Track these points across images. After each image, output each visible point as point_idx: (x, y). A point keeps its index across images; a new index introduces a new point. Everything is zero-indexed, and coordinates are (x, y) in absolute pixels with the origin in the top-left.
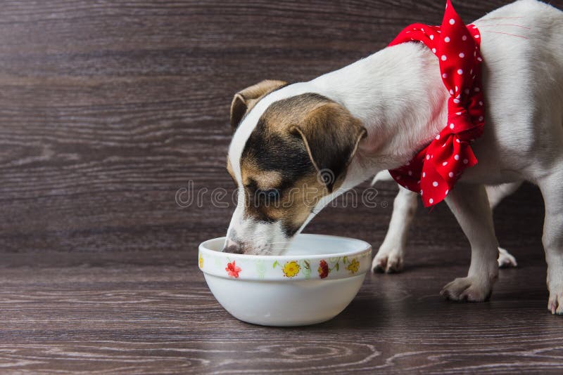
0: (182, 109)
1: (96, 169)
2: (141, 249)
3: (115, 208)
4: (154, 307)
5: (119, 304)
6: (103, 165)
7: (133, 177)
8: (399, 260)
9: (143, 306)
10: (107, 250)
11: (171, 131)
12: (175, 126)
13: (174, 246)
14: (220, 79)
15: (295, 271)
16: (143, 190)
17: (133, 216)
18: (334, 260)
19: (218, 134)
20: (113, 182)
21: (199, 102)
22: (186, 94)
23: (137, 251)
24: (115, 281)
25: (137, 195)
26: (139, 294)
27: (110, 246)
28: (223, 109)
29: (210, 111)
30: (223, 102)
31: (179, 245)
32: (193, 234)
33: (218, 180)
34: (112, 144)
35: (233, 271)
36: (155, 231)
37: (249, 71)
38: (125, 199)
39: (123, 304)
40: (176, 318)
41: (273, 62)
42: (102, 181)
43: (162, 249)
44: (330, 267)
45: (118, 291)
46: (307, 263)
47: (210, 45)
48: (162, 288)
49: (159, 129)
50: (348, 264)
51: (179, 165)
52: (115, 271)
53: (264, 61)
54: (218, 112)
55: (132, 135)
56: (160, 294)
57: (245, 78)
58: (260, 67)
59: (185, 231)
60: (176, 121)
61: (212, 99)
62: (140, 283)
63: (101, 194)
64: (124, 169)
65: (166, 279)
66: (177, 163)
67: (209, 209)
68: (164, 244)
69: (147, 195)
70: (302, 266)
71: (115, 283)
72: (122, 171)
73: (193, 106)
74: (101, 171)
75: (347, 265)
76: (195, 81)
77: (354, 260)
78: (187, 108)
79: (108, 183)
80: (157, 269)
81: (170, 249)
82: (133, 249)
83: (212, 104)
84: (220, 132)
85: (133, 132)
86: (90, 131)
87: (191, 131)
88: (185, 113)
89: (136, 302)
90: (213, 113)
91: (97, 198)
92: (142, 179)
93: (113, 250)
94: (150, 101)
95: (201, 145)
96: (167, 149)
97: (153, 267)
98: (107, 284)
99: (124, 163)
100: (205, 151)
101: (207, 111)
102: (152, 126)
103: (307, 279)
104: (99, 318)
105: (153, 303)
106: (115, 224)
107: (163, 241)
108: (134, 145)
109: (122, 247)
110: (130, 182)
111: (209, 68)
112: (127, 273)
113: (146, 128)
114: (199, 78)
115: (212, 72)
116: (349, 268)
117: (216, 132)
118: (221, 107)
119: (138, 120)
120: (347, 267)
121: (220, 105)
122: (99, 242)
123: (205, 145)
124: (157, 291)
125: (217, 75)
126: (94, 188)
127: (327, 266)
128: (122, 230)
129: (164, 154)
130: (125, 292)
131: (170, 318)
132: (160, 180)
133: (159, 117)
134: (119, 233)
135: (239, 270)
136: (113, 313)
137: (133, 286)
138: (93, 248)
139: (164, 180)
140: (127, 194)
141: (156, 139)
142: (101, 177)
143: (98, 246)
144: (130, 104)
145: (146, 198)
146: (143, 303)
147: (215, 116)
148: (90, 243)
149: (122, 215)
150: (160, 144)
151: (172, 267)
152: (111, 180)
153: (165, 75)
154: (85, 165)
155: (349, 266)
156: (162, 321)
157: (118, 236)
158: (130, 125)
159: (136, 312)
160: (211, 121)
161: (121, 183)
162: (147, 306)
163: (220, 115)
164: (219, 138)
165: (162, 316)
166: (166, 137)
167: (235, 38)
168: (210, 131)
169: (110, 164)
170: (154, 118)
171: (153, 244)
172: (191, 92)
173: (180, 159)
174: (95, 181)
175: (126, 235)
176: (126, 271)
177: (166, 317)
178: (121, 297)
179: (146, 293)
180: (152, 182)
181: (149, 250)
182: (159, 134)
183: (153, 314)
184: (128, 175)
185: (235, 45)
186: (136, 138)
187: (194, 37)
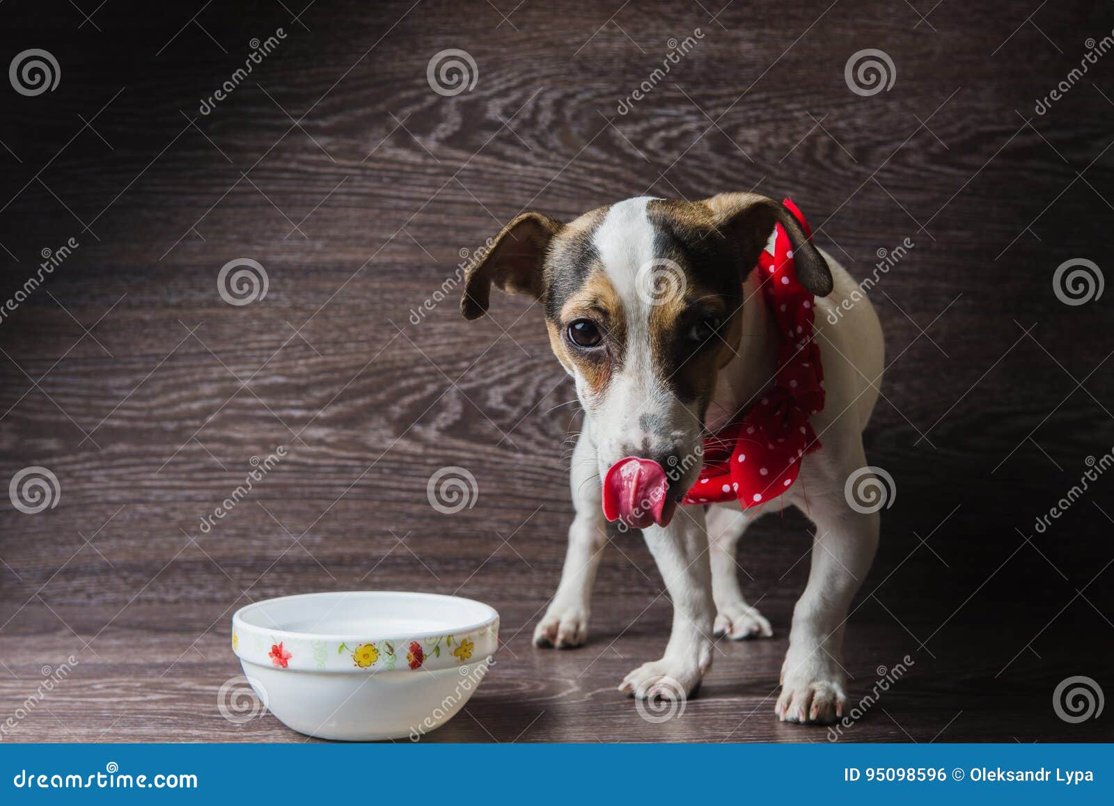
0: (235, 364)
1: (88, 465)
2: (163, 601)
3: (120, 532)
4: (167, 708)
5: (111, 703)
6: (101, 458)
7: (151, 480)
8: (578, 626)
9: (150, 707)
10: (105, 603)
11: (217, 401)
12: (224, 393)
13: (219, 595)
14: (300, 314)
15: (372, 657)
16: (169, 502)
17: (151, 545)
18: (433, 641)
19: (297, 408)
20: (118, 488)
21: (265, 353)
22: (243, 340)
23: (156, 605)
24: (110, 661)
25: (158, 510)
26: (147, 686)
27: (110, 596)
28: (306, 365)
29: (284, 368)
30: (305, 354)
31: (227, 594)
32: (251, 576)
33: (297, 485)
34: (116, 423)
35: (280, 657)
36: (187, 572)
37: (351, 302)
38: (137, 517)
39: (119, 703)
40: (197, 727)
41: (392, 286)
42: (100, 485)
43: (198, 601)
44: (425, 652)
45: (112, 680)
46: (389, 646)
47: (284, 257)
48: (185, 675)
49: (196, 399)
50: (456, 647)
51: (229, 459)
52: (115, 642)
53: (376, 285)
54: (296, 371)
55: (151, 409)
56: (179, 686)
57: (343, 313)
58: (368, 295)
59: (238, 570)
60: (227, 384)
61: (285, 348)
62: (152, 666)
63: (95, 507)
64: (135, 465)
65: (194, 658)
66: (226, 456)
67: (279, 534)
68: (201, 593)
69: (174, 509)
70: (382, 652)
71: (111, 664)
72: (133, 469)
73: (255, 360)
74: (97, 469)
75: (453, 648)
76: (260, 319)
77: (464, 641)
78: (245, 363)
79: (108, 488)
80: (184, 639)
81: (212, 601)
82: (149, 601)
83: (286, 357)
84: (300, 403)
85: (153, 403)
86: (80, 401)
87: (250, 401)
88: (241, 371)
89: (139, 699)
90: (287, 372)
91: (90, 514)
92: (167, 483)
93: (115, 603)
94: (183, 351)
95: (267, 426)
96: (210, 432)
97: (177, 635)
98: (96, 666)
99: (136, 455)
100: (274, 435)
101: (279, 368)
102: (185, 393)
103: (390, 670)
104: (78, 726)
105: (166, 701)
106: (120, 559)
107: (200, 587)
108: (153, 425)
109: (132, 598)
110: (146, 487)
111: (282, 295)
112: (133, 647)
113: (174, 396)
114: (266, 314)
115: (286, 303)
116: (456, 653)
117: (293, 403)
118: (301, 362)
119: (161, 383)
120: (453, 651)
121: (301, 358)
122: (92, 590)
123: (275, 426)
124: (175, 680)
125: (295, 308)
126: (84, 497)
127: (421, 651)
128: (132, 568)
129: (204, 440)
130: (125, 681)
131: (188, 726)
132: (198, 484)
133: (197, 377)
134: (125, 574)
135: (289, 656)
136: (101, 718)
137: (140, 670)
138: (80, 598)
139: (204, 484)
140: (141, 508)
141: (193, 416)
142: (98, 479)
143: (89, 596)
144: (147, 356)
145: (172, 514)
146: (150, 702)
147: (292, 376)
148: (77, 591)
149: (132, 543)
150: (197, 423)
151: (209, 636)
152: (113, 484)
153: (209, 307)
154: (70, 458)
155: (456, 650)
156: (175, 731)
157: (125, 578)
158: (148, 391)
159: (136, 717)
160: (284, 385)
161: (131, 488)
162: (155, 707)
163: (300, 376)
164: (298, 413)
165: (176, 724)
166: (208, 411)
167: (326, 245)
168: (283, 402)
169: (114, 456)
170: (188, 379)
171: (183, 593)
172: (252, 337)
173: (231, 449)
174: (88, 486)
175: (139, 576)
176: (131, 642)
177: (183, 725)
178: (117, 691)
179: (159, 683)
180: (182, 488)
181: (177, 602)
182: (196, 406)
183: (163, 719)
184: (142, 476)
185: (328, 258)
186: (157, 413)
187: (257, 244)
